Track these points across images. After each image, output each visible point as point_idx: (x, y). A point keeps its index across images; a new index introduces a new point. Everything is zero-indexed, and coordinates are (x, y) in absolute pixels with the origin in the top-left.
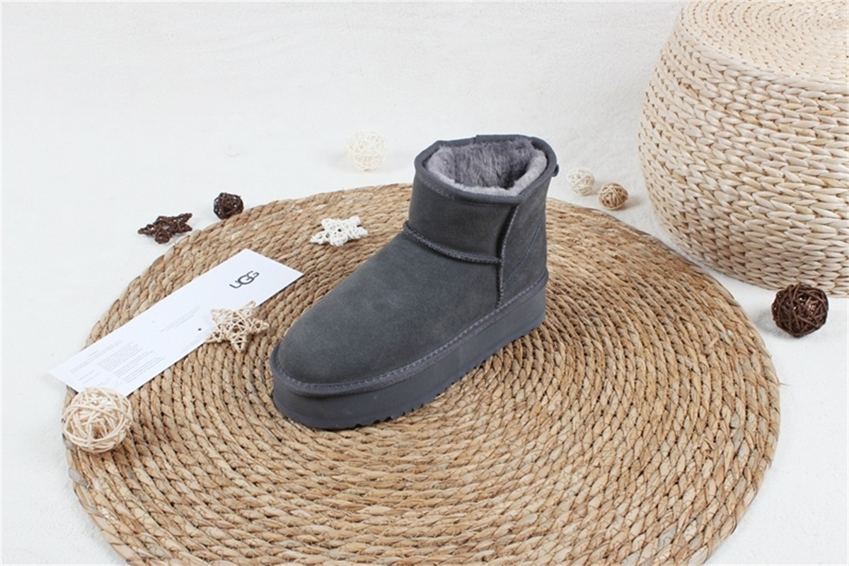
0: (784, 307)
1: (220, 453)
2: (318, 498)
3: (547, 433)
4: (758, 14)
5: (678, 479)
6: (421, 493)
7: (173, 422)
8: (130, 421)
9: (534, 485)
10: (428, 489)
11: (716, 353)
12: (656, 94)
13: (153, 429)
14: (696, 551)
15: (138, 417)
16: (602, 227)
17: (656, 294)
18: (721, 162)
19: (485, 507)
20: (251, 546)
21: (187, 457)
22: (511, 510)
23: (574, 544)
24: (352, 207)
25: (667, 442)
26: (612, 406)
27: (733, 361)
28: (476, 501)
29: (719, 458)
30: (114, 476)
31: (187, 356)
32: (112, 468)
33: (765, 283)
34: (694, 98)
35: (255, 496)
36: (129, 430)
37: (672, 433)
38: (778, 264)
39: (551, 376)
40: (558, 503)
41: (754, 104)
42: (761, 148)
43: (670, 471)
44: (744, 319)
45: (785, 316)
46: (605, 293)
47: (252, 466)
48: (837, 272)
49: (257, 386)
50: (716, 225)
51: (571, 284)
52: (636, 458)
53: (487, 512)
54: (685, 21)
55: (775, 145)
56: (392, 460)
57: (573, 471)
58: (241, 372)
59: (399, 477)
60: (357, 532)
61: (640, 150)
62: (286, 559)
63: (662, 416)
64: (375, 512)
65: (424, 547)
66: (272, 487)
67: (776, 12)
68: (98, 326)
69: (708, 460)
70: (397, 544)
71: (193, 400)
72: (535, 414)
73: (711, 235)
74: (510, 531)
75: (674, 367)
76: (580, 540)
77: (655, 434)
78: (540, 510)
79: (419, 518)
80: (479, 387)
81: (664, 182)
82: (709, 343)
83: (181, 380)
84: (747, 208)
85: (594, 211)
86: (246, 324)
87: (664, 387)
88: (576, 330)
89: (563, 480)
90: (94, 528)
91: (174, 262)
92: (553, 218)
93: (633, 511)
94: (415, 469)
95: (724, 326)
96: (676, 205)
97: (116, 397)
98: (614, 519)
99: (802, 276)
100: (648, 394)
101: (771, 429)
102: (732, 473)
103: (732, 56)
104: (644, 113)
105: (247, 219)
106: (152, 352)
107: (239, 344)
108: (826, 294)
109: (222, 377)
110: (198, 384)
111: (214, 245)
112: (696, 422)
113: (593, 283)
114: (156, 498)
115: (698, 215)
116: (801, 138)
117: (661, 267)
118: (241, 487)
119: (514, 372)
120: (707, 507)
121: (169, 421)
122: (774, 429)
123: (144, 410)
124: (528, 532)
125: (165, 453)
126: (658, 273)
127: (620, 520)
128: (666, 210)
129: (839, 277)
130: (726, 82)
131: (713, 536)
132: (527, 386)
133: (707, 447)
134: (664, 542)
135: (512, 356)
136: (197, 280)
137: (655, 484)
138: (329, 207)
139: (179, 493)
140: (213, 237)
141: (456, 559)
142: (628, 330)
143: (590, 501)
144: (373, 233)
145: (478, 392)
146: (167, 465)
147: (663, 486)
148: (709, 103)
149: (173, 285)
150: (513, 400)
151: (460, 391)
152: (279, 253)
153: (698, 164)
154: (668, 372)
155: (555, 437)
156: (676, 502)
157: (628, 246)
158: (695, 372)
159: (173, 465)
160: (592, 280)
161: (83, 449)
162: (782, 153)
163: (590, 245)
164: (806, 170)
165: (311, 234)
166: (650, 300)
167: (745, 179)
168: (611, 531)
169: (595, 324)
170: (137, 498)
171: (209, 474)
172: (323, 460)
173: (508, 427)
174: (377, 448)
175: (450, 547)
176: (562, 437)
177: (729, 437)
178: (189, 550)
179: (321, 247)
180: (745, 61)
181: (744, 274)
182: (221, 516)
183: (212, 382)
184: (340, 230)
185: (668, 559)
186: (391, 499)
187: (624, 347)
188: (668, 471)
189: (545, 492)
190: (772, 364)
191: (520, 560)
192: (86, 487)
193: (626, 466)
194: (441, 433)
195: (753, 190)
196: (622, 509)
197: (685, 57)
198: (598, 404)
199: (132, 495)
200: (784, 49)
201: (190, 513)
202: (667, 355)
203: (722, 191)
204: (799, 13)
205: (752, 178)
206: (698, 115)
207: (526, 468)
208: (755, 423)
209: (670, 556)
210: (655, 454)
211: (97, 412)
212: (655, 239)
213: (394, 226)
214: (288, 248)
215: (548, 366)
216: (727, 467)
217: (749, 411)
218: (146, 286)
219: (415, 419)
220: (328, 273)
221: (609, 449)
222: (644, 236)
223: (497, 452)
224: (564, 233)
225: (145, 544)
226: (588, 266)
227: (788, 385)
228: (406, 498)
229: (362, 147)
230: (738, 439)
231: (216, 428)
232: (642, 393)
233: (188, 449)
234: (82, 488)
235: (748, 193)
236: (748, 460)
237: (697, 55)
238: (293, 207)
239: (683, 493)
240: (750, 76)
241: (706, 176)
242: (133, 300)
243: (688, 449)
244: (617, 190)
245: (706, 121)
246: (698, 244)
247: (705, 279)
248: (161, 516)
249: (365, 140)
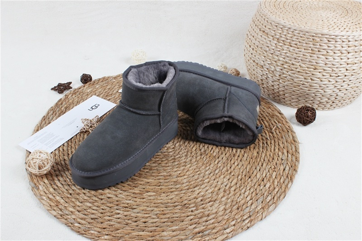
0: (300, 114)
2: (127, 190)
3: (213, 163)
4: (289, 4)
5: (263, 179)
6: (167, 187)
8: (52, 163)
9: (210, 183)
10: (169, 185)
11: (276, 132)
12: (251, 34)
13: (61, 166)
14: (271, 206)
15: (55, 161)
18: (276, 60)
19: (192, 191)
20: (103, 209)
22: (201, 192)
23: (226, 204)
25: (259, 165)
26: (238, 153)
27: (282, 135)
28: (188, 190)
29: (278, 171)
30: (47, 184)
31: (73, 137)
32: (46, 181)
33: (292, 106)
34: (266, 36)
35: (103, 190)
36: (52, 166)
37: (260, 162)
38: (297, 98)
40: (219, 189)
41: (288, 38)
42: (291, 55)
43: (260, 176)
44: (285, 119)
45: (300, 118)
48: (319, 101)
50: (274, 84)
52: (247, 172)
53: (192, 193)
54: (262, 7)
55: (297, 54)
56: (155, 175)
57: (224, 177)
59: (158, 181)
60: (143, 202)
61: (245, 56)
62: (116, 214)
63: (256, 156)
64: (150, 195)
65: (169, 207)
67: (295, 3)
68: (37, 126)
69: (274, 172)
70: (159, 207)
72: (209, 157)
73: (272, 88)
74: (202, 200)
76: (228, 203)
77: (254, 163)
78: (212, 192)
79: (167, 196)
80: (187, 146)
81: (255, 68)
82: (273, 128)
83: (71, 146)
84: (286, 77)
86: (95, 124)
89: (220, 181)
90: (40, 204)
91: (66, 101)
93: (247, 192)
94: (164, 178)
95: (278, 122)
96: (259, 77)
97: (47, 153)
98: (240, 195)
99: (306, 103)
101: (297, 160)
102: (283, 176)
103: (280, 20)
104: (246, 41)
105: (94, 84)
106: (59, 136)
108: (315, 109)
111: (81, 94)
112: (269, 158)
114: (64, 192)
115: (267, 80)
116: (306, 51)
120: (274, 189)
121: (67, 162)
123: (57, 158)
124: (208, 201)
125: (66, 175)
127: (242, 195)
129: (320, 103)
130: (278, 30)
131: (277, 200)
132: (205, 146)
133: (273, 167)
134: (259, 202)
136: (75, 108)
137: (255, 181)
140: (80, 91)
141: (182, 211)
143: (231, 188)
145: (187, 149)
146: (68, 179)
147: (258, 182)
148: (272, 38)
149: (66, 110)
150: (200, 151)
151: (180, 148)
152: (107, 97)
153: (268, 61)
155: (216, 165)
156: (263, 188)
158: (268, 139)
159: (70, 179)
161: (34, 174)
164: (308, 63)
165: (119, 89)
167: (285, 66)
168: (239, 199)
170: (57, 192)
173: (199, 162)
175: (179, 207)
176: (219, 165)
177: (281, 163)
178: (78, 211)
180: (285, 22)
181: (284, 102)
182: (90, 198)
185: (261, 209)
186: (155, 190)
189: (214, 185)
190: (296, 136)
191: (206, 211)
192: (36, 189)
193: (244, 175)
194: (173, 164)
196: (243, 191)
197: (262, 20)
198: (232, 152)
199: (55, 191)
200: (299, 18)
201: (78, 197)
203: (276, 71)
204: (304, 4)
205: (288, 66)
206: (267, 42)
207: (206, 177)
208: (291, 158)
209: (262, 208)
210: (255, 170)
211: (40, 159)
214: (110, 95)
216: (281, 174)
217: (288, 153)
218: (55, 110)
221: (237, 169)
223: (195, 171)
225: (61, 210)
227: (302, 143)
228: (161, 189)
229: (137, 56)
230: (285, 164)
234: (35, 189)
235: (286, 72)
236: (289, 171)
237: (267, 19)
238: (111, 79)
239: (266, 184)
240: (287, 27)
241: (270, 66)
242: (51, 116)
243: (267, 168)
244: (236, 71)
245: (271, 44)
246: (267, 91)
247: (270, 104)
248: (67, 199)
249: (139, 53)
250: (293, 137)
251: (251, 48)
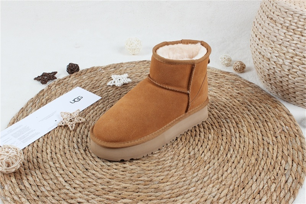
1: (60, 174)
2: (101, 195)
3: (203, 169)
5: (260, 192)
6: (146, 194)
7: (42, 161)
8: (22, 160)
9: (195, 192)
10: (149, 192)
11: (280, 136)
12: (258, 22)
13: (32, 163)
15: (27, 158)
16: (233, 80)
17: (255, 110)
18: (285, 52)
19: (173, 201)
21: (46, 176)
22: (184, 203)
24: (126, 70)
25: (256, 175)
26: (232, 158)
27: (288, 140)
28: (169, 199)
29: (278, 183)
30: (14, 183)
31: (50, 132)
32: (13, 180)
33: (304, 106)
34: (274, 24)
35: (74, 194)
36: (22, 164)
37: (258, 171)
39: (206, 144)
40: (206, 201)
41: (300, 26)
42: (303, 46)
43: (256, 188)
44: (294, 121)
46: (233, 109)
47: (74, 180)
49: (79, 146)
50: (282, 80)
51: (218, 104)
52: (241, 181)
56: (134, 179)
57: (213, 187)
58: (72, 140)
59: (137, 187)
61: (251, 47)
63: (254, 163)
64: (125, 202)
66: (81, 190)
68: (13, 119)
69: (274, 184)
71: (51, 151)
72: (198, 161)
73: (281, 84)
75: (261, 142)
77: (251, 171)
81: (261, 61)
82: (277, 132)
83: (47, 143)
84: (296, 72)
85: (230, 73)
86: (76, 119)
87: (256, 151)
88: (219, 124)
89: (208, 190)
91: (48, 92)
92: (213, 76)
94: (144, 184)
95: (285, 124)
96: (265, 71)
97: (16, 149)
100: (248, 153)
101: (303, 171)
102: (284, 190)
103: (290, 5)
104: (253, 30)
105: (81, 74)
106: (34, 130)
107: (72, 127)
109: (64, 142)
110: (53, 145)
111: (66, 85)
112: (269, 167)
113: (228, 105)
114: (31, 193)
115: (275, 75)
117: (258, 98)
118: (68, 190)
119: (191, 142)
121: (40, 160)
123: (30, 155)
125: (37, 174)
126: (257, 101)
128: (261, 73)
130: (288, 17)
132: (195, 148)
133: (273, 178)
135: (190, 135)
137: (249, 193)
138: (116, 70)
139: (41, 191)
140: (65, 82)
142: (242, 125)
143: (220, 200)
144: (134, 81)
145: (174, 151)
146: (37, 180)
147: (253, 194)
148: (280, 26)
149: (47, 102)
150: (189, 154)
151: (166, 150)
152: (93, 89)
153: (275, 53)
154: (258, 144)
155: (206, 171)
156: (258, 202)
157: (245, 88)
158: (270, 144)
159: (40, 179)
160: (228, 103)
161: (2, 172)
163: (228, 88)
165: (107, 81)
166: (253, 112)
167: (295, 60)
169: (227, 122)
170: (23, 193)
171: (55, 183)
172: (105, 178)
173: (186, 166)
174: (129, 174)
176: (209, 171)
177: (284, 173)
179: (111, 87)
180: (296, 7)
181: (295, 101)
182: (58, 202)
183: (60, 144)
184: (119, 80)
186: (132, 197)
187: (239, 133)
189: (200, 195)
190: (305, 142)
192: (1, 188)
193: (237, 185)
194: (157, 168)
195: (299, 64)
197: (270, 6)
198: (226, 157)
199: (21, 192)
201: (45, 200)
202: (258, 136)
203: (285, 65)
205: (298, 59)
206: (275, 31)
208: (296, 168)
210: (250, 180)
211: (8, 156)
212: (257, 85)
213: (143, 78)
214: (97, 87)
215: (205, 140)
216: (282, 187)
217: (293, 162)
218: (35, 102)
219: (145, 162)
220: (113, 98)
221: (230, 177)
222: (252, 84)
223: (180, 177)
224: (217, 83)
226: (226, 97)
228: (139, 196)
229: (131, 44)
230: (287, 175)
231: (60, 164)
232: (246, 153)
233: (47, 172)
235: (297, 66)
236: (292, 184)
237: (276, 5)
238: (100, 69)
239: (262, 198)
240: (298, 14)
241: (278, 58)
242: (29, 108)
243: (265, 178)
244: (241, 64)
245: (279, 34)
246: (275, 88)
247: (277, 103)
248: (32, 201)
249: (133, 41)
251: (257, 38)
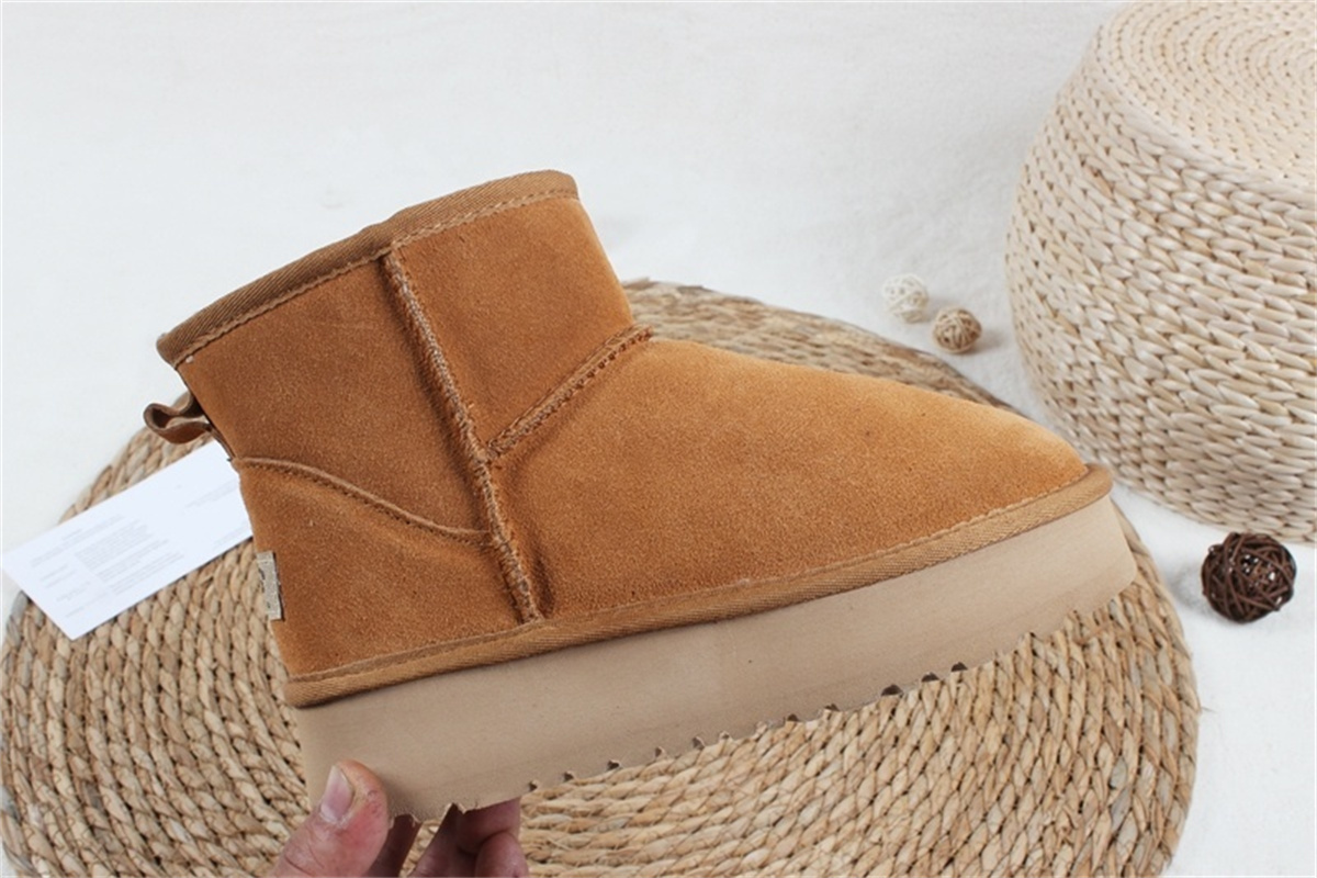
1: (248, 769)
3: (798, 773)
4: (1230, 47)
6: (577, 870)
7: (176, 705)
9: (766, 870)
10: (588, 864)
11: (1100, 641)
12: (1042, 172)
13: (139, 717)
18: (1139, 310)
21: (191, 774)
25: (999, 805)
26: (914, 730)
27: (1127, 659)
29: (1083, 844)
30: (66, 800)
32: (64, 784)
33: (1196, 513)
34: (1104, 194)
37: (1010, 788)
41: (1205, 219)
42: (1211, 297)
43: (999, 863)
44: (1153, 581)
47: (298, 798)
50: (1122, 411)
52: (944, 832)
54: (1103, 53)
55: (1235, 295)
57: (835, 849)
59: (541, 837)
61: (1007, 261)
63: (996, 756)
67: (1261, 44)
69: (1066, 846)
71: (214, 666)
72: (783, 736)
75: (1026, 664)
77: (981, 789)
81: (1042, 326)
83: (198, 626)
84: (1177, 393)
85: (921, 356)
87: (1005, 701)
89: (817, 864)
94: (569, 825)
96: (1059, 368)
100: (976, 712)
101: (1178, 795)
102: (1103, 874)
103: (1174, 130)
104: (1019, 200)
110: (224, 637)
112: (1053, 773)
114: (131, 847)
115: (1094, 390)
116: (1282, 288)
118: (275, 837)
121: (169, 703)
122: (1183, 797)
123: (129, 679)
125: (155, 764)
128: (1041, 370)
130: (1162, 175)
133: (1066, 822)
139: (172, 841)
146: (157, 787)
148: (1130, 207)
153: (1101, 308)
154: (1016, 672)
155: (810, 783)
158: (1060, 675)
159: (166, 788)
162: (1246, 310)
164: (1284, 342)
167: (1178, 345)
170: (100, 846)
171: (224, 808)
173: (735, 756)
176: (824, 783)
177: (1105, 804)
180: (1195, 141)
181: (1162, 493)
183: (249, 634)
188: (996, 862)
190: (1191, 672)
192: (15, 818)
193: (925, 846)
195: (1190, 365)
197: (1095, 117)
198: (892, 723)
199: (93, 840)
200: (1268, 121)
203: (1137, 359)
204: (1302, 51)
205: (1190, 345)
206: (1108, 224)
207: (757, 837)
208: (1152, 781)
216: (1096, 862)
217: (1144, 756)
221: (900, 812)
223: (711, 802)
227: (1214, 712)
230: (1118, 812)
231: (247, 722)
232: (966, 711)
233: (196, 758)
234: (10, 821)
235: (1181, 369)
236: (1134, 850)
237: (1117, 120)
240: (1204, 170)
241: (1112, 330)
242: (136, 467)
243: (1034, 822)
244: (964, 321)
245: (1122, 236)
246: (1091, 435)
250: (1177, 675)
251: (1034, 237)
